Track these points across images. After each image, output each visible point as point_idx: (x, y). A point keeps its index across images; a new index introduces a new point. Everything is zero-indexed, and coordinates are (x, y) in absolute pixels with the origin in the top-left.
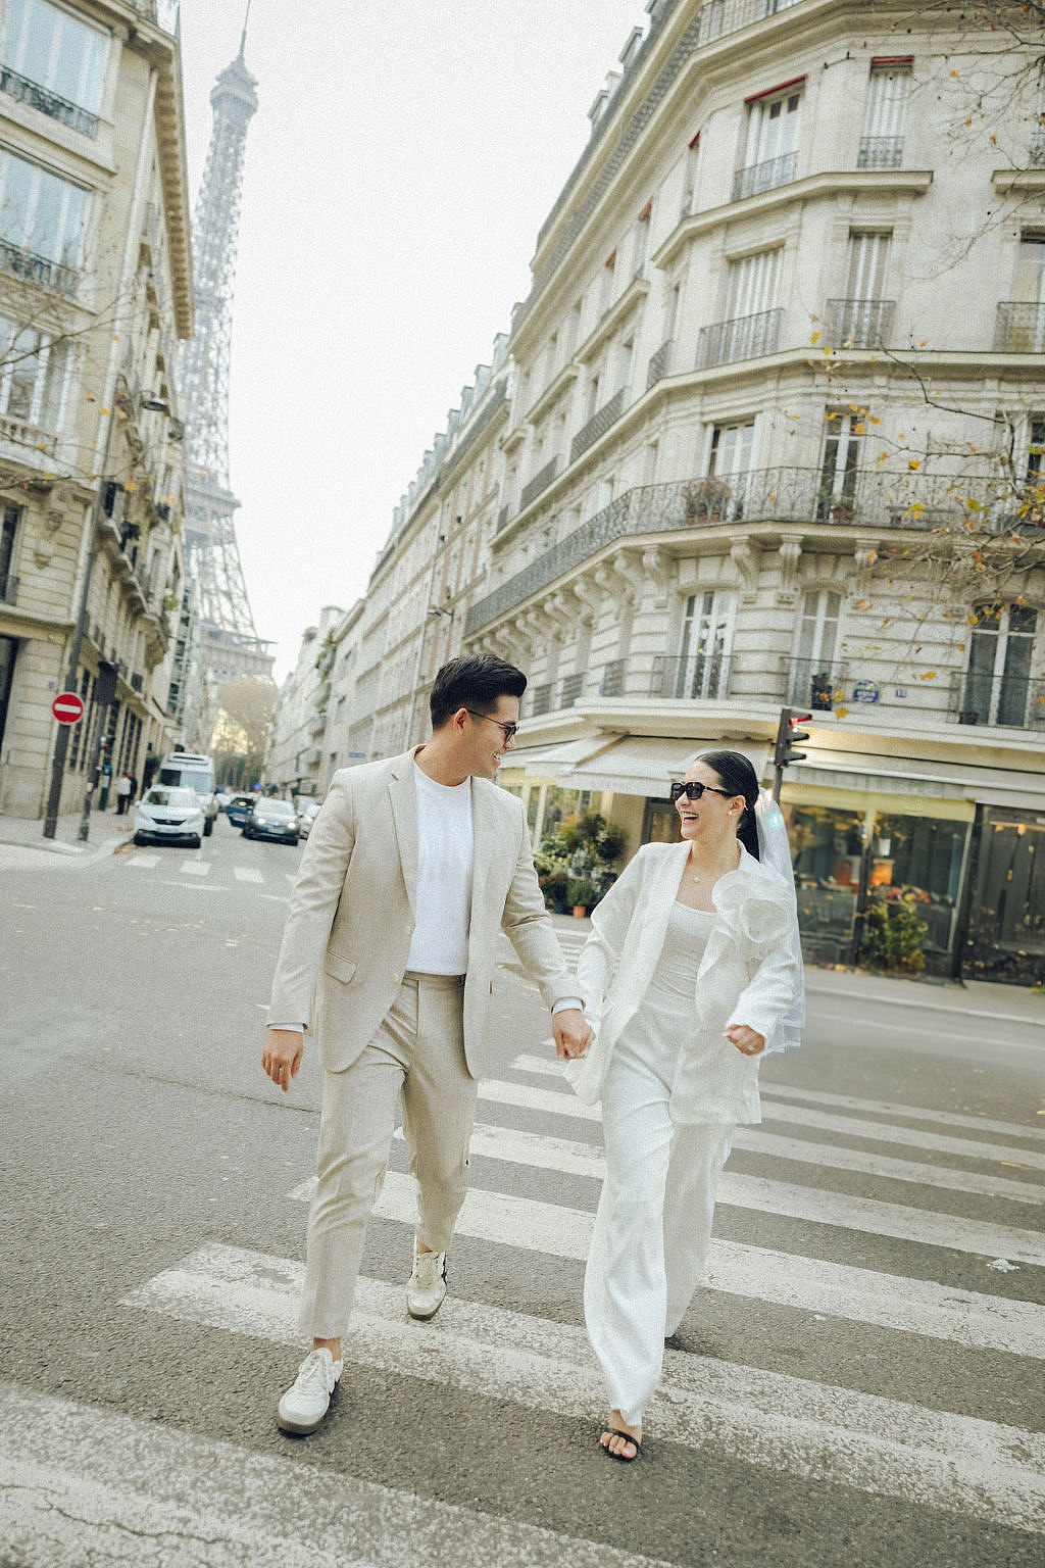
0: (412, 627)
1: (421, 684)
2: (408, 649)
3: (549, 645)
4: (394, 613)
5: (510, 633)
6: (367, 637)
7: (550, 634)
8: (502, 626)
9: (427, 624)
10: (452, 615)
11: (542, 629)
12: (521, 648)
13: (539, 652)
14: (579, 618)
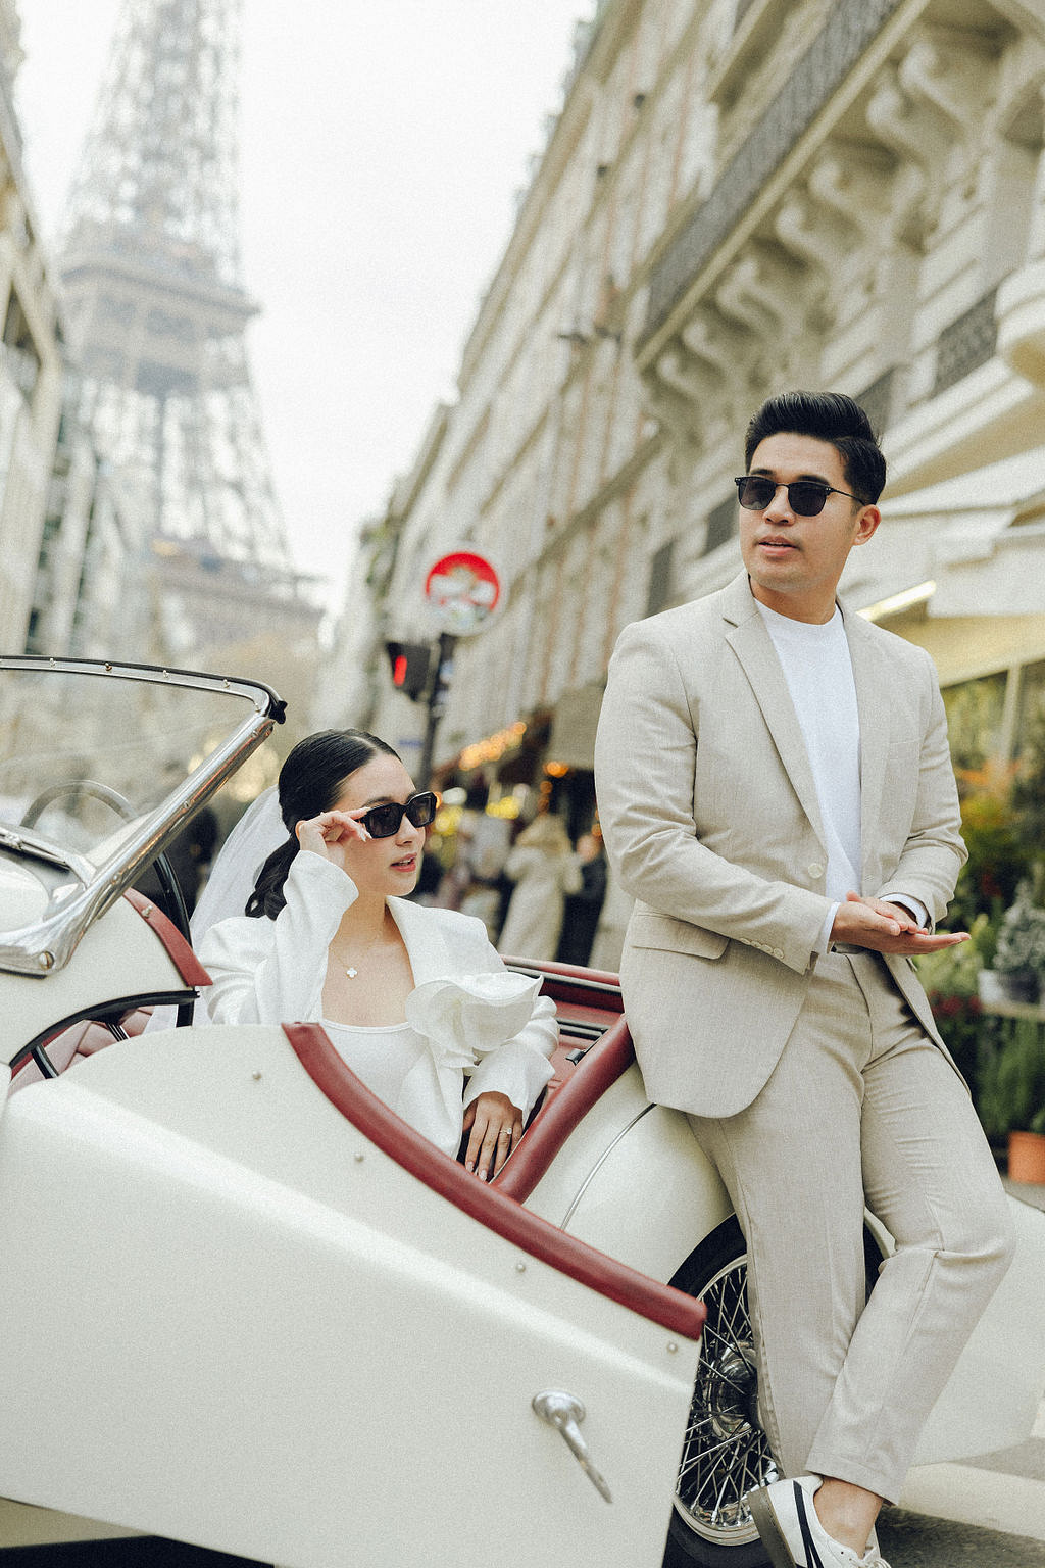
0: (532, 413)
1: (552, 538)
2: (527, 471)
3: (885, 267)
4: (502, 403)
5: (763, 276)
6: (452, 483)
7: (883, 231)
8: (736, 260)
9: (564, 389)
10: (619, 339)
11: (863, 217)
12: (794, 322)
13: (848, 304)
14: (994, 119)
